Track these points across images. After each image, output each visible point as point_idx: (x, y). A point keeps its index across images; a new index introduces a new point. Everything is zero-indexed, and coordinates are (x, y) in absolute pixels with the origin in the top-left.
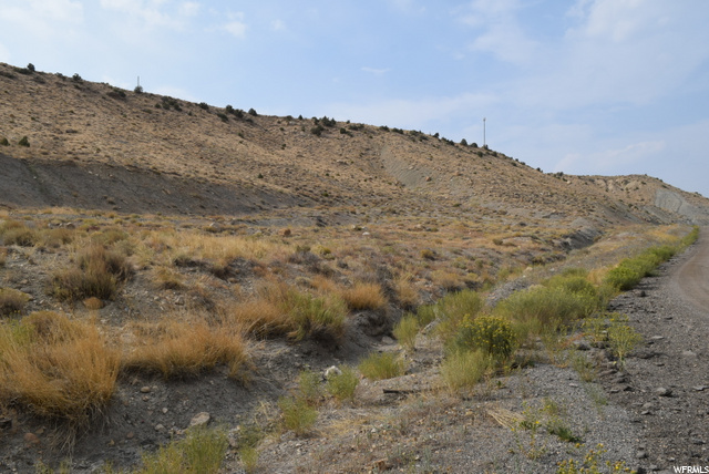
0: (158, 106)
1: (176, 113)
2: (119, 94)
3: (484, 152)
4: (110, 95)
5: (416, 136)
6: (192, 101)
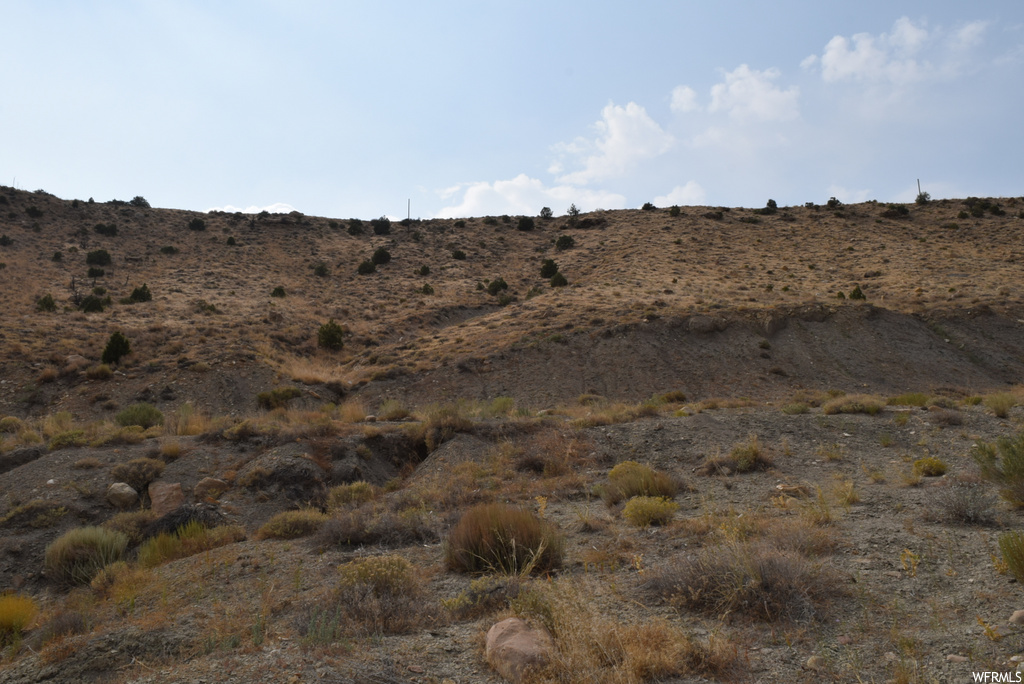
0: (963, 216)
1: (997, 219)
2: (898, 212)
4: (886, 215)
6: (1016, 196)
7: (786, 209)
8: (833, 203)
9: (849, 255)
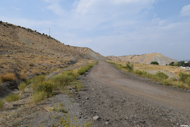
3: (49, 37)
5: (29, 30)
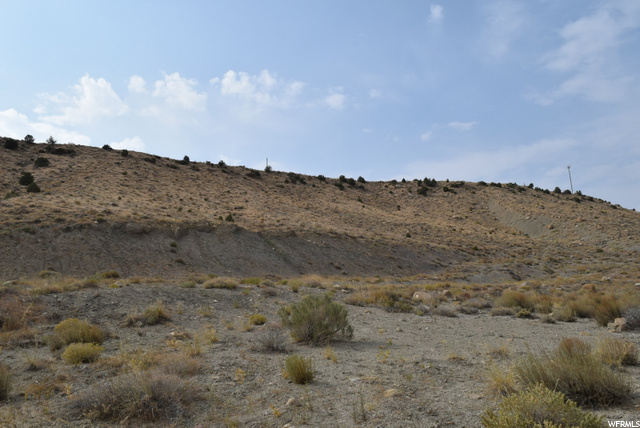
0: (287, 182)
1: (302, 186)
2: (255, 174)
3: (580, 198)
4: (249, 175)
6: (312, 175)
7: (195, 163)
8: (222, 164)
9: (227, 196)
